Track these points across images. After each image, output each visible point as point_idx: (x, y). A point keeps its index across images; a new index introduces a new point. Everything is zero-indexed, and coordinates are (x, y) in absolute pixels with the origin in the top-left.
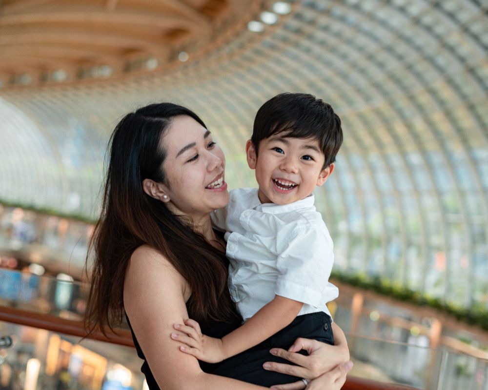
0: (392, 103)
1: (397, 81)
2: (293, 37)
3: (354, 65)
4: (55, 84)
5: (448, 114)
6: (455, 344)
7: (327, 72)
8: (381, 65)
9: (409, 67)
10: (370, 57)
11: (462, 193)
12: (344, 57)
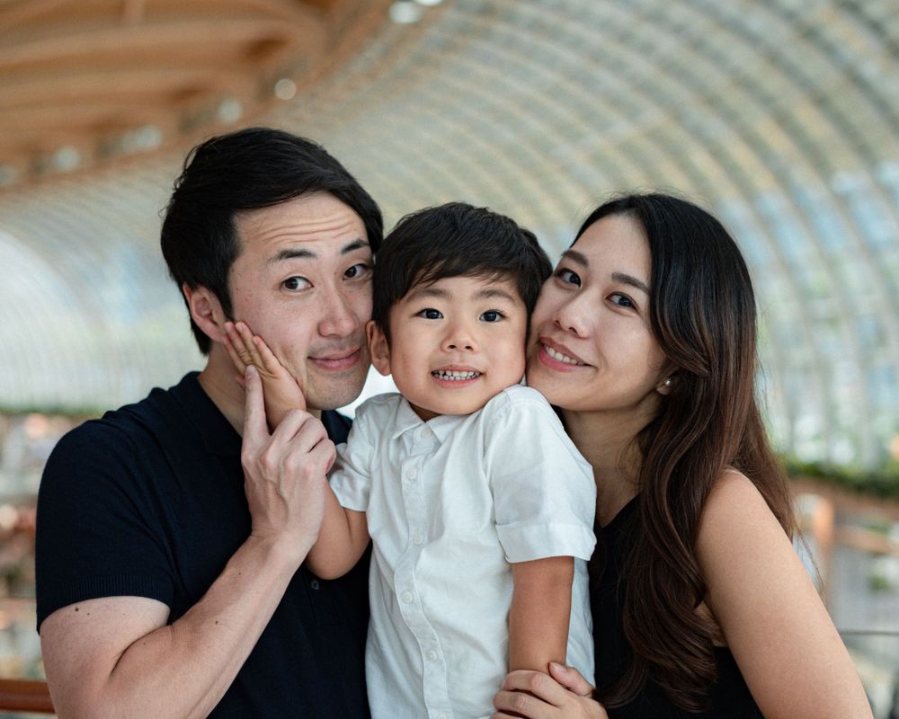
0: (678, 115)
1: (681, 74)
2: (478, 22)
3: (597, 57)
4: (59, 177)
5: (784, 120)
6: (863, 538)
7: (550, 77)
8: (647, 49)
9: (698, 45)
10: (624, 38)
11: (831, 264)
12: (576, 44)
